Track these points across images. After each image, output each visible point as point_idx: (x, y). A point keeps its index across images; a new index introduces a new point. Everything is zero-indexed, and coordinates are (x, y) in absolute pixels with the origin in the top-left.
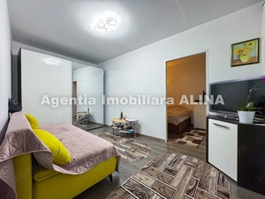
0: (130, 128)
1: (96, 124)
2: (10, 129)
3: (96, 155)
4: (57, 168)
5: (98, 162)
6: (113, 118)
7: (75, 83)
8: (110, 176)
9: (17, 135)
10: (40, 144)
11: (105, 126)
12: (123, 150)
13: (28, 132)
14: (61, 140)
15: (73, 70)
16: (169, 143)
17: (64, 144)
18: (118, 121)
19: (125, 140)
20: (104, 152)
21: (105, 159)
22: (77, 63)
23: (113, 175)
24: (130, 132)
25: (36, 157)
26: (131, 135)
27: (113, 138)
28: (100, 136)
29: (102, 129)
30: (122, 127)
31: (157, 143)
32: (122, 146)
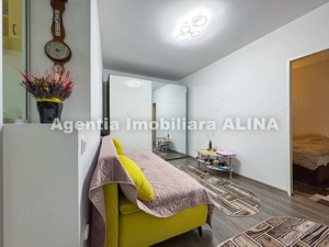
0: (223, 164)
1: (176, 152)
2: (101, 156)
3: (182, 197)
4: (141, 206)
5: (184, 208)
6: (199, 148)
7: (154, 105)
8: (200, 228)
9: (107, 161)
10: (125, 175)
11: (187, 157)
12: (214, 194)
13: (115, 160)
14: (142, 170)
15: (153, 90)
16: (296, 198)
17: (146, 175)
18: (206, 153)
19: (216, 180)
20: (192, 194)
21: (193, 204)
22: (157, 82)
23: (203, 228)
24: (224, 169)
25: (122, 188)
26: (225, 174)
27: (199, 174)
28: (182, 169)
29: (184, 160)
30: (211, 161)
31: (272, 195)
32: (212, 188)
